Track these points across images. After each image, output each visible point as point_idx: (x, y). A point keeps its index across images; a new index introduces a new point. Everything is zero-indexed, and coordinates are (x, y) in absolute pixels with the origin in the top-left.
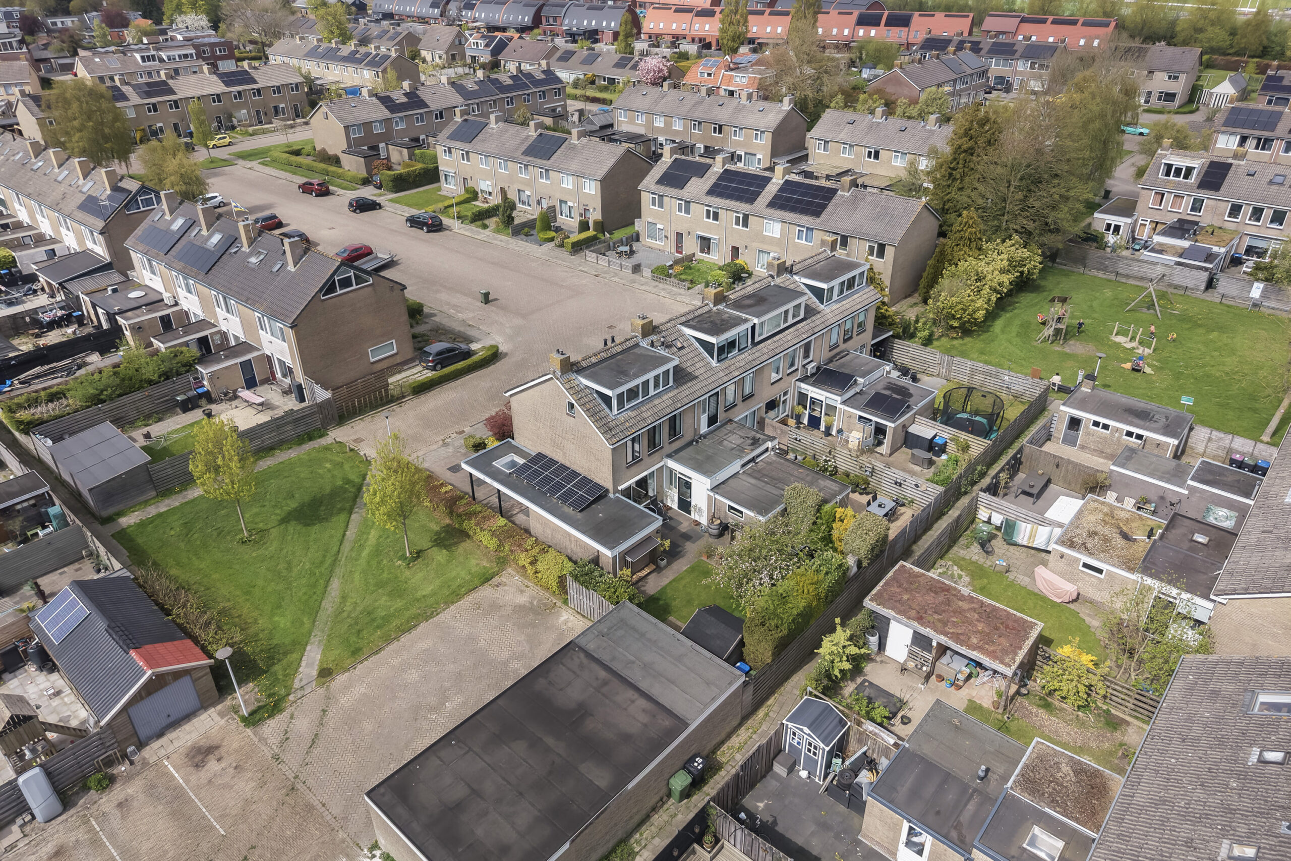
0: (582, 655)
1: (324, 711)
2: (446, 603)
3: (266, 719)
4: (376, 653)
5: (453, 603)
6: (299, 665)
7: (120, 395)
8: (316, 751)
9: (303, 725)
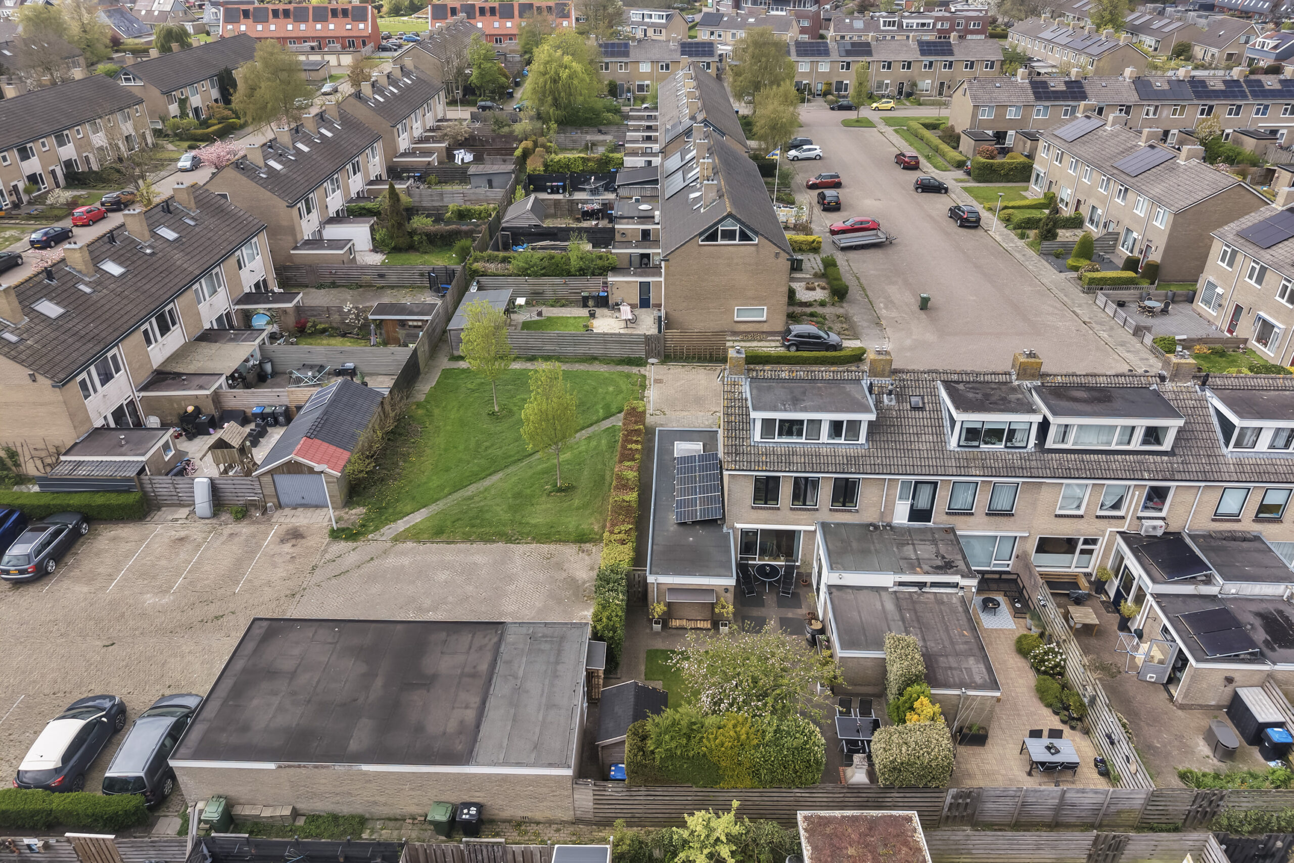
0: (495, 639)
1: (372, 559)
2: (534, 538)
3: (342, 539)
4: (448, 543)
5: (539, 542)
6: (402, 518)
7: (544, 275)
8: (334, 581)
9: (352, 558)
